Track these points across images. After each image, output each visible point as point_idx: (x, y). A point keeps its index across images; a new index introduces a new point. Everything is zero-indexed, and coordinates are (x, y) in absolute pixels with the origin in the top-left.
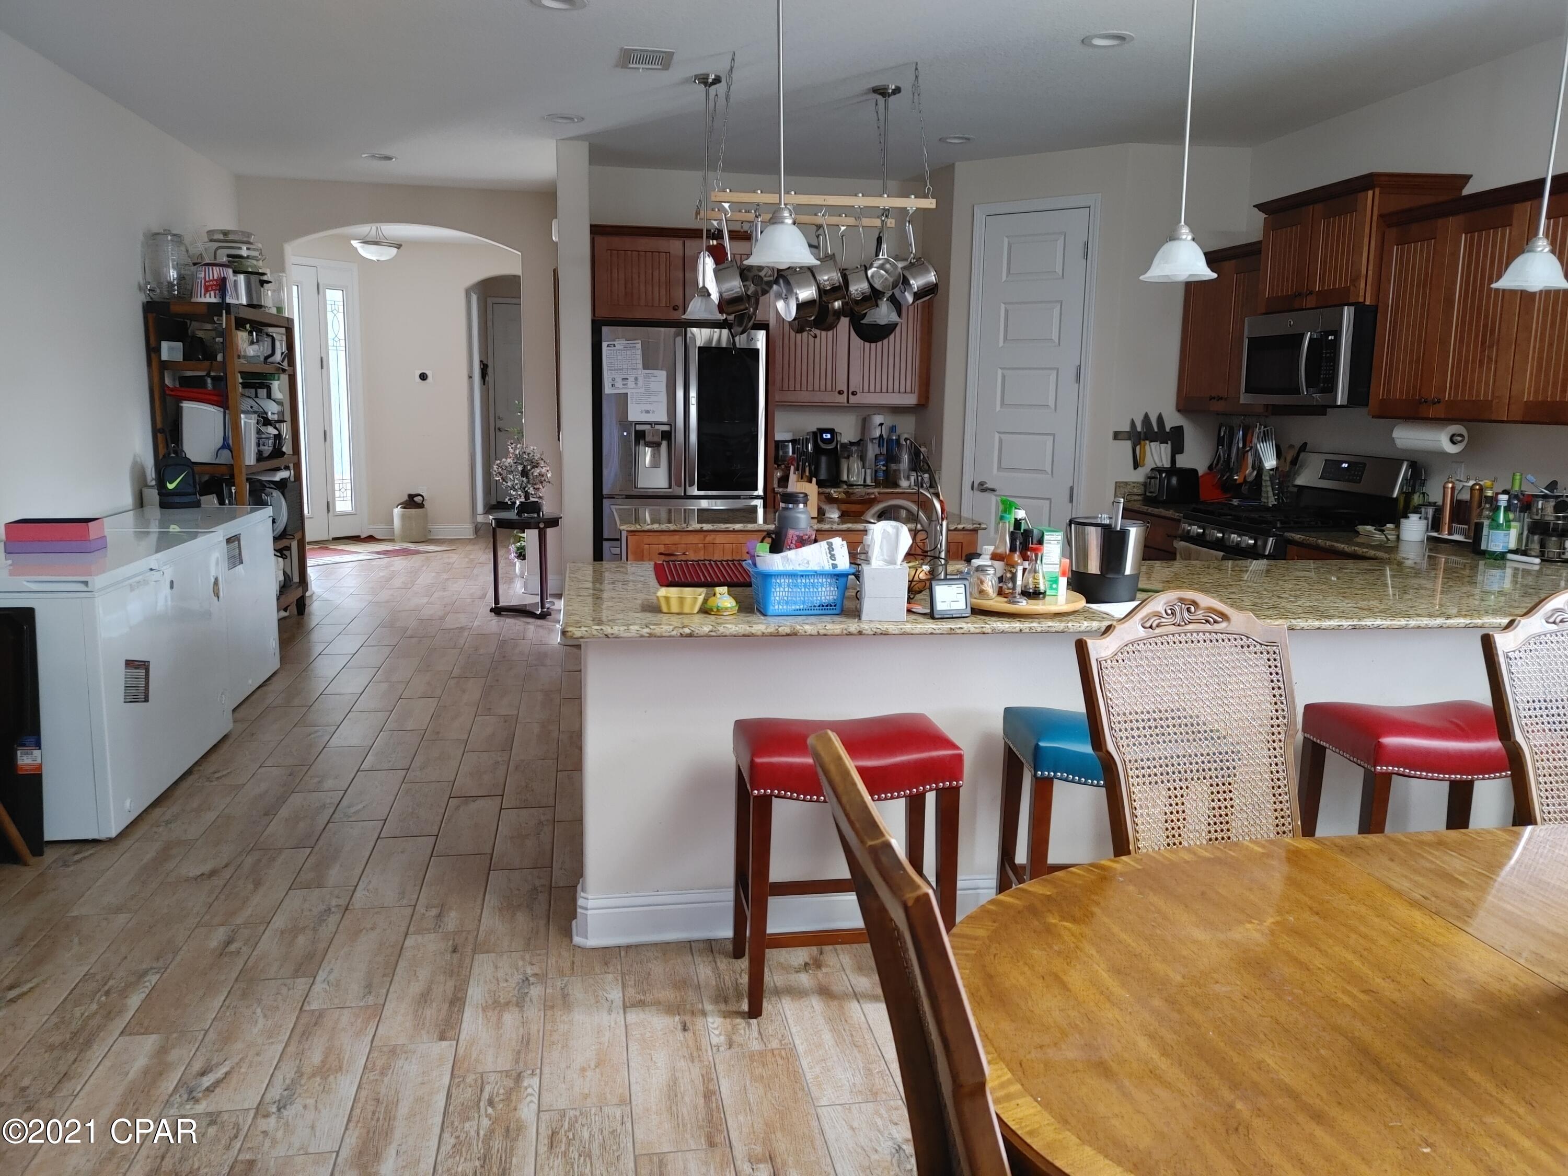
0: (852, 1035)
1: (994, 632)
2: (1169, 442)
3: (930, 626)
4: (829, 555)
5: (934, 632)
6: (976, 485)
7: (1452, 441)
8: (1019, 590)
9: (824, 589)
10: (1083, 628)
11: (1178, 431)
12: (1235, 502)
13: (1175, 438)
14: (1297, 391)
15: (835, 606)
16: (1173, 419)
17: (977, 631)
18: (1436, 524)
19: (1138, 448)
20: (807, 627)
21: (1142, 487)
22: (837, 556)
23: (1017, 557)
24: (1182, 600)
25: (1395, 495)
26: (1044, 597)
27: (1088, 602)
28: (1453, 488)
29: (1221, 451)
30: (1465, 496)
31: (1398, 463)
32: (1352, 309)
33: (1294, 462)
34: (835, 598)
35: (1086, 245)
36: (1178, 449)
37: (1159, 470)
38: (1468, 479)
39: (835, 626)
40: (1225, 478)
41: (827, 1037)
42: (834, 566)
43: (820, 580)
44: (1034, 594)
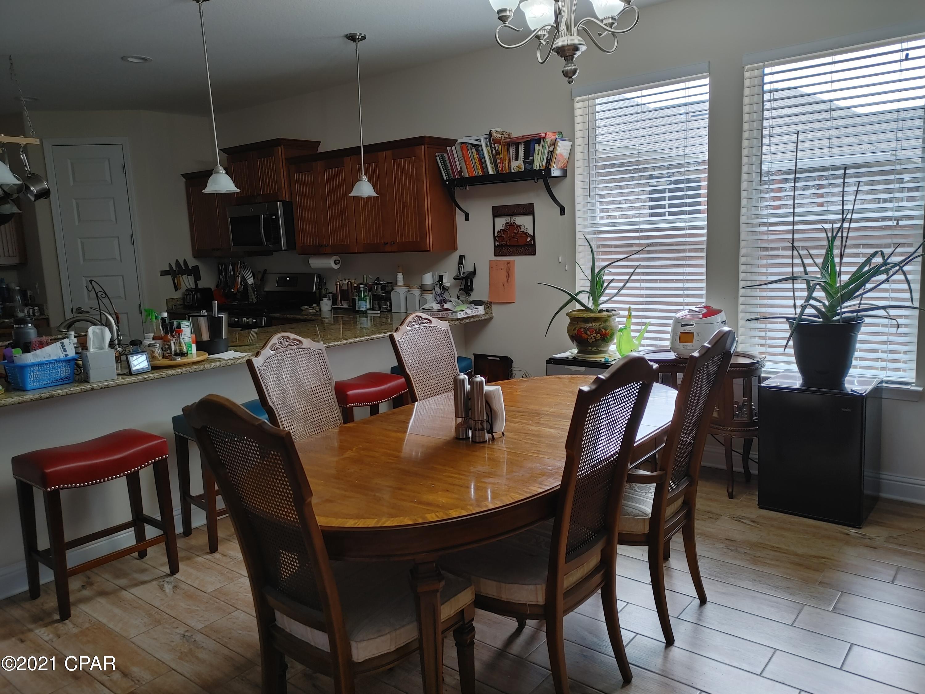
0: (131, 605)
1: (168, 376)
2: (192, 275)
3: (132, 379)
4: (62, 350)
5: (135, 381)
6: (74, 310)
7: (336, 264)
8: (173, 353)
9: (62, 369)
10: (212, 366)
11: (196, 268)
12: (235, 303)
13: (195, 272)
14: (262, 244)
15: (69, 378)
16: (192, 262)
17: (159, 377)
18: (334, 302)
19: (176, 279)
20: (59, 391)
21: (182, 301)
22: (67, 350)
23: (169, 336)
24: (283, 337)
25: (314, 291)
26: (187, 355)
27: (209, 355)
28: (340, 284)
29: (221, 277)
30: (345, 287)
31: (314, 275)
32: (281, 203)
33: (262, 279)
34: (69, 373)
35: (124, 166)
36: (197, 278)
37: (191, 290)
38: (345, 280)
39: (77, 388)
40: (226, 291)
41: (117, 611)
42: (67, 355)
43: (59, 365)
44: (183, 354)
